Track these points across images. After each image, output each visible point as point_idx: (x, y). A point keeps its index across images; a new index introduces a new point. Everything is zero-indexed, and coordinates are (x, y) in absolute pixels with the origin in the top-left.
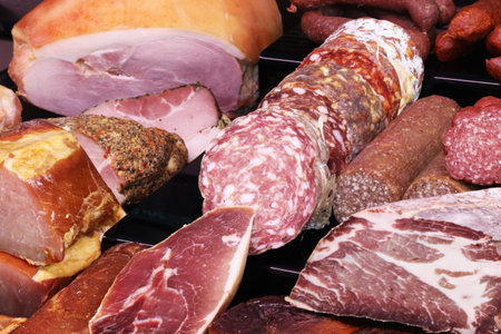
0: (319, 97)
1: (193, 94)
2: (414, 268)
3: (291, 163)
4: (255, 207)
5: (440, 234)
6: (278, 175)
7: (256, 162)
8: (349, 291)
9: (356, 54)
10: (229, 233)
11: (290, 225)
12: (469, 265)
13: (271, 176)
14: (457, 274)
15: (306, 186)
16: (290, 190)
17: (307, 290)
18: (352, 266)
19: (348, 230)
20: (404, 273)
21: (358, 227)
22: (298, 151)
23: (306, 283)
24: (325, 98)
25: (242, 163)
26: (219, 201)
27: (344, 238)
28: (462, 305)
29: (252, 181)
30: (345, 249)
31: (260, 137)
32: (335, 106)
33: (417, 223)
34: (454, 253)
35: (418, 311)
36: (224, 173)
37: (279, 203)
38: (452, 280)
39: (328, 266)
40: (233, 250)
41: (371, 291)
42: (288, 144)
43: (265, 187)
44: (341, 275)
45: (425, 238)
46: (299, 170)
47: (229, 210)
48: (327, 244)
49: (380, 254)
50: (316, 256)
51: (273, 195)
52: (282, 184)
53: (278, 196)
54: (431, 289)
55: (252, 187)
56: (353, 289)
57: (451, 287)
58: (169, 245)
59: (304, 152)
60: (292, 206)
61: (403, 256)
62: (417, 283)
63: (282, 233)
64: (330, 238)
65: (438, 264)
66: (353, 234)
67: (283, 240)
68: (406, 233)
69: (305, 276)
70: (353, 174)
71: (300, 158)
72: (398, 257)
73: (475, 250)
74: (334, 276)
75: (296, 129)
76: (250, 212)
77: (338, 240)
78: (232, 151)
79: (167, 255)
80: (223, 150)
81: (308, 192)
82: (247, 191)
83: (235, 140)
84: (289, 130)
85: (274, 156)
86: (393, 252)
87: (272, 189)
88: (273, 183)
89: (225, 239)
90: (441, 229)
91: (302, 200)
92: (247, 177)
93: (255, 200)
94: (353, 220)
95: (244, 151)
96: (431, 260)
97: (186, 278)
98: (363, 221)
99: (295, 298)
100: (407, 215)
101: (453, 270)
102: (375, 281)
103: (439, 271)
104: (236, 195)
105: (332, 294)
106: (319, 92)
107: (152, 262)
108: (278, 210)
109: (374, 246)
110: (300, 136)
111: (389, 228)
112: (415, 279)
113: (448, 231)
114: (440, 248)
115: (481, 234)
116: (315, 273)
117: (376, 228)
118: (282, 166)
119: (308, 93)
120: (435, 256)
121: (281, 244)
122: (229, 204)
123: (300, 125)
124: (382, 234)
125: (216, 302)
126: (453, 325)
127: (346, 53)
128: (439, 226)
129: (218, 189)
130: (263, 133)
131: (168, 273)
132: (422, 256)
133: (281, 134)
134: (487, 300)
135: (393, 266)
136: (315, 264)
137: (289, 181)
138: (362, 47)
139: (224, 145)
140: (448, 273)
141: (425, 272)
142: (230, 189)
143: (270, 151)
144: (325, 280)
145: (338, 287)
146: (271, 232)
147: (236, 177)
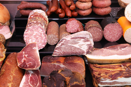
0: (39, 23)
1: (4, 27)
2: (75, 45)
3: (41, 34)
4: (36, 42)
5: (78, 39)
6: (39, 36)
7: (34, 34)
8: (63, 51)
9: (40, 15)
10: (34, 47)
11: (43, 44)
12: (84, 43)
13: (38, 37)
14: (82, 45)
15: (45, 37)
16: (42, 39)
17: (56, 53)
18: (64, 47)
19: (63, 41)
20: (73, 47)
21: (64, 40)
22: (42, 31)
23: (55, 52)
24: (40, 23)
25: (31, 35)
26: (29, 42)
27: (62, 43)
28: (83, 50)
29: (34, 38)
30: (62, 44)
31: (34, 30)
32: (42, 24)
33: (74, 38)
34: (81, 42)
35: (76, 52)
36: (29, 37)
37: (40, 41)
38: (81, 46)
39: (59, 48)
40: (36, 50)
41: (68, 51)
42: (40, 31)
43: (37, 38)
44: (62, 49)
45: (76, 40)
46: (43, 35)
47: (31, 44)
48: (59, 44)
49: (68, 44)
50: (57, 47)
51: (39, 40)
52: (40, 38)
53: (40, 40)
54: (78, 48)
55: (34, 39)
56: (64, 51)
57: (81, 47)
58: (23, 51)
59: (43, 32)
60: (43, 41)
61: (73, 44)
62: (76, 48)
63: (42, 46)
64: (59, 43)
65: (79, 44)
66: (63, 42)
67: (43, 47)
68: (73, 40)
69: (55, 50)
70: (50, 34)
71: (42, 33)
72: (72, 44)
73: (85, 41)
74: (60, 49)
75: (41, 28)
76: (36, 43)
77: (61, 43)
78: (29, 33)
79: (24, 53)
80: (27, 33)
81: (45, 38)
82: (34, 40)
83: (29, 31)
84: (39, 28)
85: (37, 33)
86: (71, 43)
87: (38, 39)
88: (38, 38)
89: (33, 48)
90: (79, 38)
91: (44, 40)
92: (33, 37)
93: (36, 41)
94: (63, 39)
95: (32, 33)
96: (77, 43)
97: (30, 56)
98: (65, 39)
99: (54, 55)
100: (73, 37)
101: (81, 44)
102: (68, 49)
103: (79, 45)
104: (32, 41)
105: (61, 53)
106: (39, 22)
107: (22, 54)
108: (40, 42)
109: (67, 43)
110: (41, 29)
111: (70, 40)
112: (75, 47)
113: (80, 38)
114: (79, 41)
115: (86, 38)
116: (57, 50)
117: (67, 40)
118: (39, 34)
119: (37, 22)
120: (78, 43)
121: (42, 48)
122: (31, 42)
123: (41, 27)
124: (68, 41)
125: (38, 58)
126: (82, 53)
127: (38, 15)
128: (78, 38)
129: (28, 40)
130: (34, 29)
131: (26, 56)
132: (76, 43)
133: (38, 29)
134: (88, 48)
135: (71, 46)
136: (57, 48)
137: (41, 37)
138: (40, 14)
139: (27, 32)
140: (80, 45)
141: (77, 46)
142: (30, 40)
143: (36, 32)
144: (59, 51)
145: (61, 51)
146: (40, 46)
147: (31, 37)
